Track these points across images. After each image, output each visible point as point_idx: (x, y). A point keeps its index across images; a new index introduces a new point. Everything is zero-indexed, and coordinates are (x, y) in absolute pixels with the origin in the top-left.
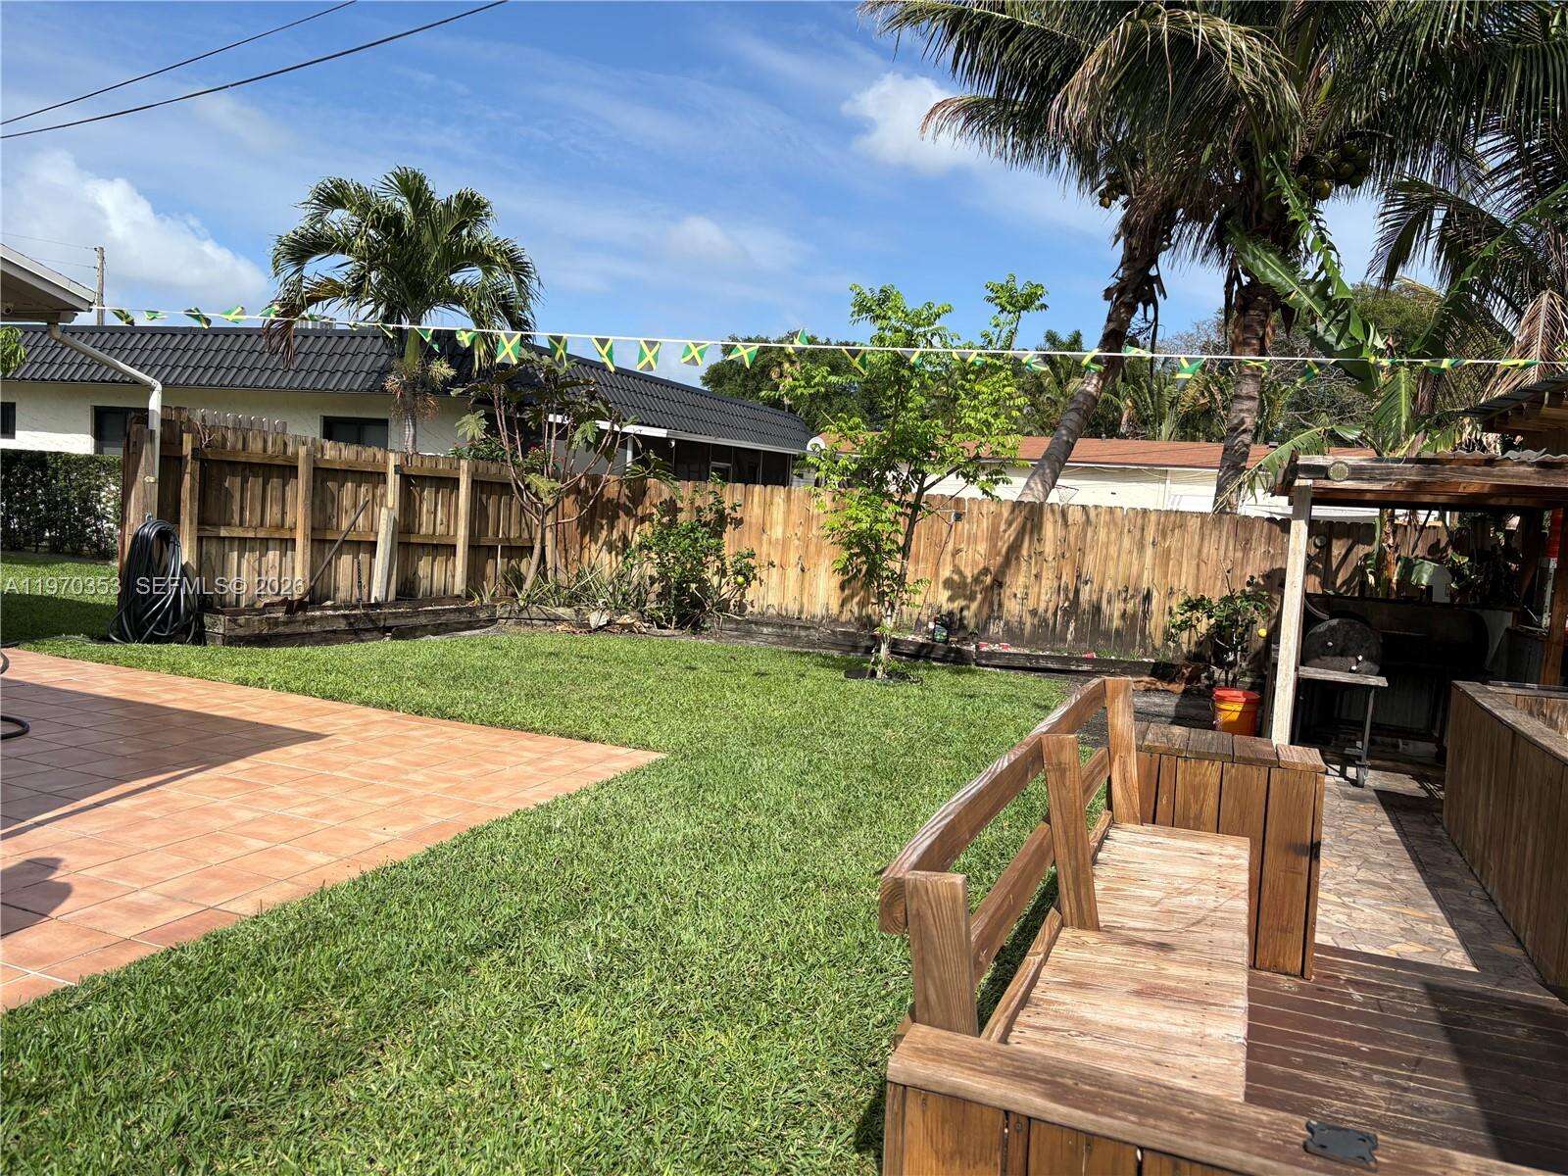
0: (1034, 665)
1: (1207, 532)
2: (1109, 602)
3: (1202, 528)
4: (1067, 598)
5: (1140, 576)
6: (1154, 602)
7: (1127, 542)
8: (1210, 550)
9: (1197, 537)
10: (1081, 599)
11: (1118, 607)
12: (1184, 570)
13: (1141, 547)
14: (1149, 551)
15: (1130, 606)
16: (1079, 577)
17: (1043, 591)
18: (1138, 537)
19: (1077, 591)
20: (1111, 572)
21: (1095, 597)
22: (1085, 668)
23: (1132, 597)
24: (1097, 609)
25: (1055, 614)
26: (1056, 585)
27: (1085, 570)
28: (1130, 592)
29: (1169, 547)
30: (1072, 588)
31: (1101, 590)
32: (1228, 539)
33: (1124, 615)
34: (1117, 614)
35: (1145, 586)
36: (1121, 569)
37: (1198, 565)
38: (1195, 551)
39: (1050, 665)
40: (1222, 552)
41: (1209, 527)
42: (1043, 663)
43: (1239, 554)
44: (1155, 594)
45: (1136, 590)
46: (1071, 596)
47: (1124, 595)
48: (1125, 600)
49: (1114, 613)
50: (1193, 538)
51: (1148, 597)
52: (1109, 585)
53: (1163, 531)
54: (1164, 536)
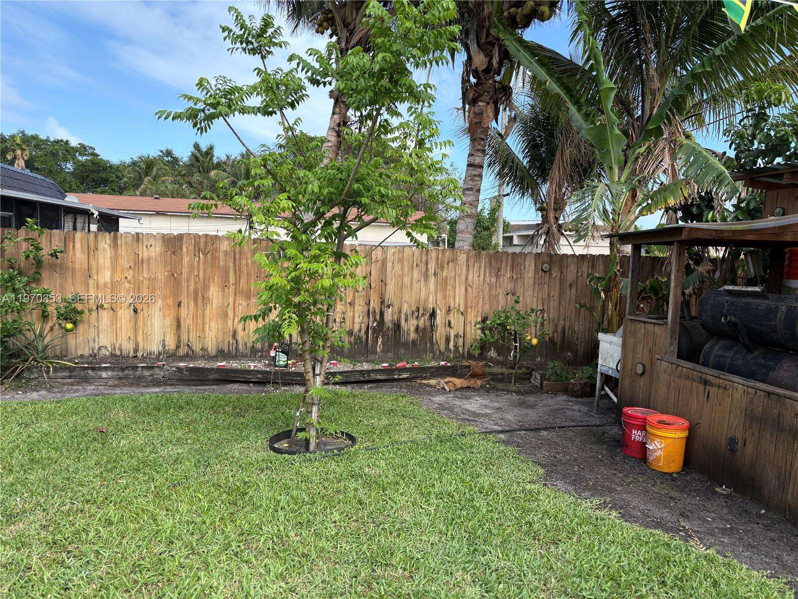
0: (367, 378)
1: (471, 264)
2: (406, 320)
3: (467, 261)
4: (375, 320)
5: (427, 299)
6: (438, 317)
7: (416, 274)
8: (473, 277)
9: (465, 269)
10: (386, 320)
11: (413, 323)
12: (457, 292)
13: (426, 277)
14: (432, 280)
15: (421, 322)
16: (382, 302)
17: (356, 315)
18: (424, 270)
19: (382, 314)
20: (406, 297)
21: (395, 317)
22: (405, 376)
23: (423, 315)
24: (397, 326)
25: (367, 332)
26: (366, 309)
27: (387, 297)
28: (421, 311)
29: (446, 277)
30: (378, 311)
31: (400, 312)
32: (485, 269)
33: (417, 329)
34: (412, 328)
35: (431, 306)
36: (414, 295)
37: (466, 289)
38: (463, 278)
39: (379, 377)
40: (482, 278)
41: (473, 260)
42: (373, 376)
43: (494, 280)
44: (438, 311)
45: (425, 310)
46: (378, 317)
47: (416, 314)
48: (417, 318)
49: (410, 327)
50: (461, 269)
51: (433, 315)
52: (405, 308)
53: (441, 265)
54: (442, 268)
